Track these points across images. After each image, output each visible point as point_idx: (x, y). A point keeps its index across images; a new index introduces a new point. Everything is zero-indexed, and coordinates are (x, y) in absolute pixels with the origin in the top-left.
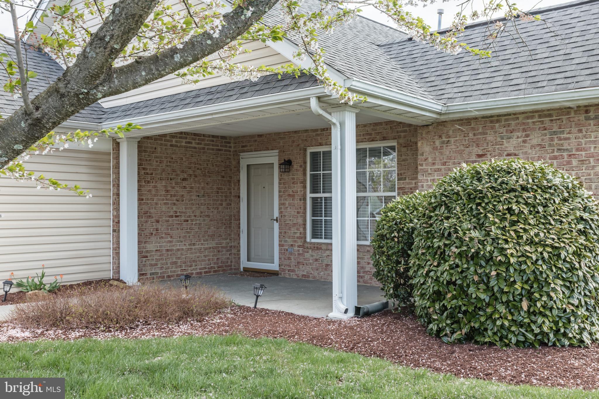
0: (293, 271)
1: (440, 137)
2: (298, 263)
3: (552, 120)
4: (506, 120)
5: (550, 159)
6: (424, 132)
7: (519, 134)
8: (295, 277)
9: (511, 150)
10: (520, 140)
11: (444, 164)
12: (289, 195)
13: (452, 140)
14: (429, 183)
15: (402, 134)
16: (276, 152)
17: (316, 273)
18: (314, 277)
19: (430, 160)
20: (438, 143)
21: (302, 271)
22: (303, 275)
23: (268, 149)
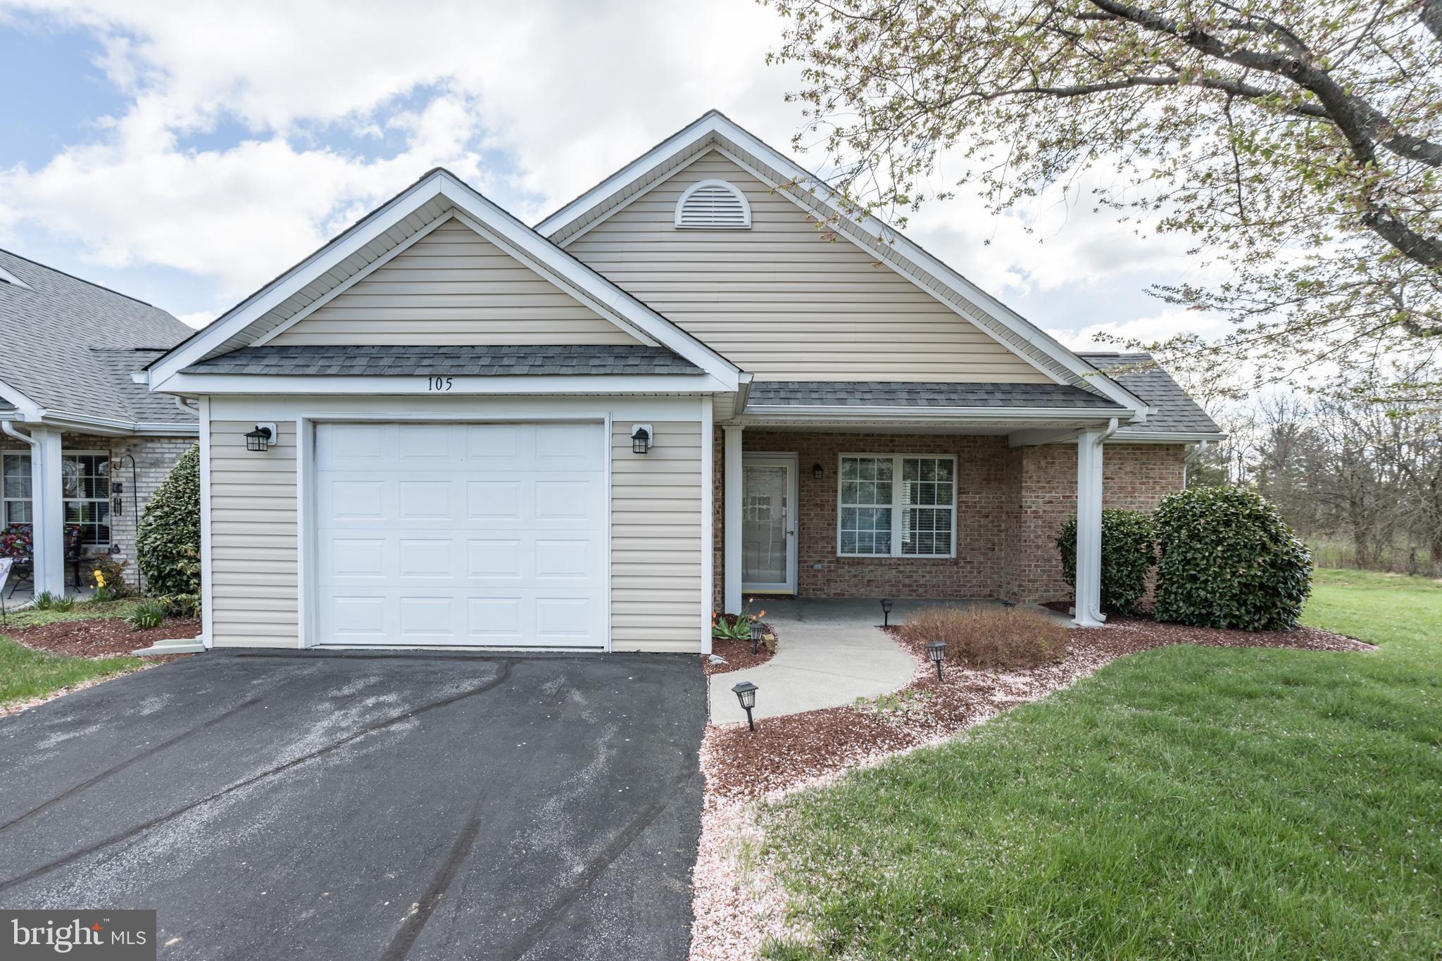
0: (821, 589)
1: (1046, 458)
2: (828, 580)
3: (1142, 453)
5: (1140, 484)
6: (1029, 452)
8: (824, 596)
10: (1118, 466)
12: (817, 505)
13: (1057, 461)
14: (1033, 499)
16: (794, 454)
17: (854, 590)
18: (852, 595)
19: (1035, 478)
20: (1043, 463)
21: (834, 589)
22: (835, 593)
23: (783, 450)
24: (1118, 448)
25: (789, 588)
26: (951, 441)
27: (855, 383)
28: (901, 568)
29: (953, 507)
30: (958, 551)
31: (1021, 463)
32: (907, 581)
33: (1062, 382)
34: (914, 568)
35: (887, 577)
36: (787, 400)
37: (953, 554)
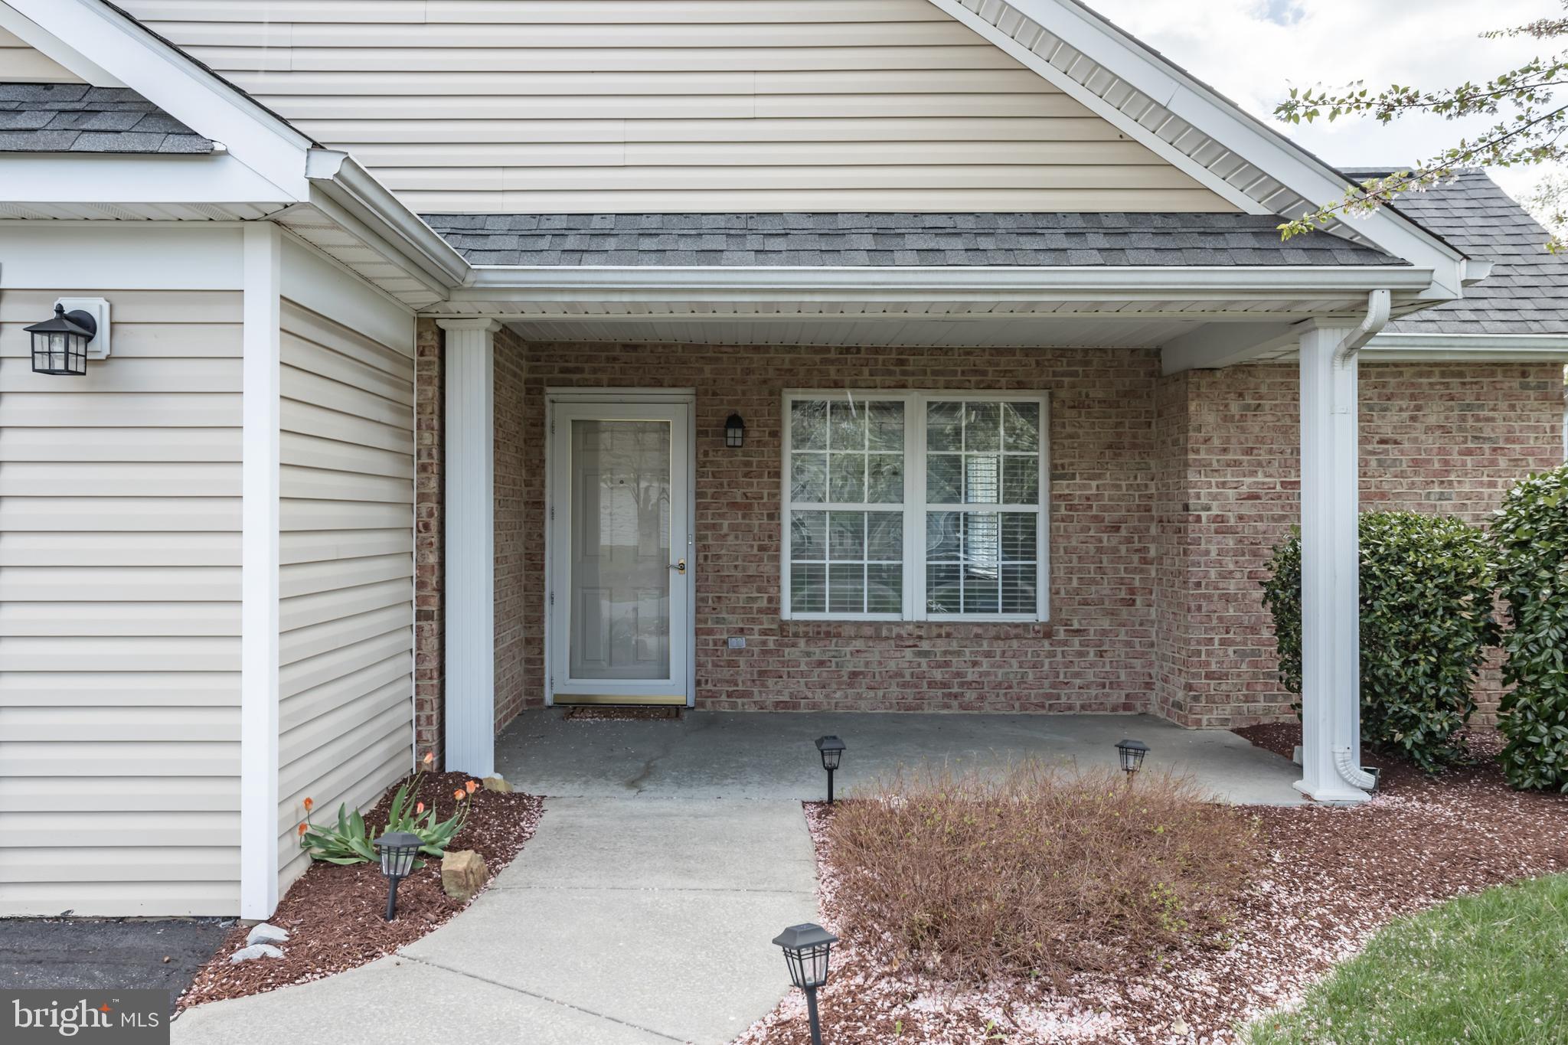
0: (746, 694)
1: (1241, 395)
2: (761, 673)
3: (1464, 384)
4: (1380, 375)
5: (1460, 453)
6: (1203, 382)
7: (1404, 404)
8: (753, 709)
9: (1388, 432)
10: (1405, 415)
11: (1249, 451)
12: (734, 505)
13: (1267, 404)
14: (1214, 490)
15: (1066, 380)
16: (685, 394)
17: (819, 696)
18: (814, 705)
19: (1216, 442)
20: (1235, 408)
21: (775, 692)
22: (777, 704)
23: (658, 384)
24: (1408, 372)
25: (676, 689)
26: (1032, 361)
27: (751, 215)
28: (925, 646)
29: (1041, 509)
30: (1054, 609)
31: (1184, 409)
32: (938, 675)
33: (1253, 206)
34: (954, 646)
35: (892, 666)
36: (578, 254)
37: (1042, 614)
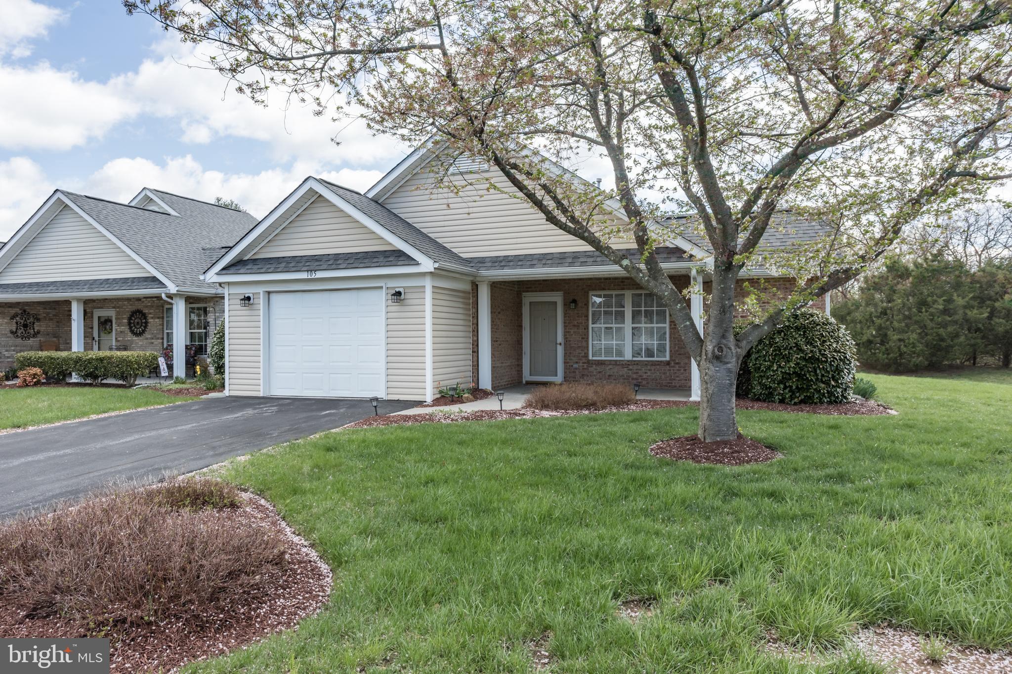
0: (578, 381)
12: (574, 326)
16: (560, 293)
23: (553, 291)
25: (558, 379)
28: (631, 367)
29: (666, 325)
30: (671, 356)
32: (635, 376)
34: (639, 367)
35: (621, 373)
37: (668, 358)
